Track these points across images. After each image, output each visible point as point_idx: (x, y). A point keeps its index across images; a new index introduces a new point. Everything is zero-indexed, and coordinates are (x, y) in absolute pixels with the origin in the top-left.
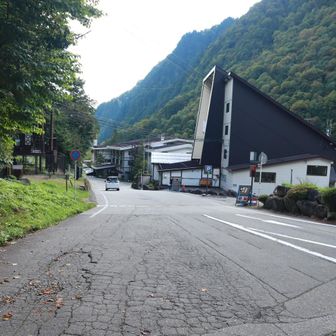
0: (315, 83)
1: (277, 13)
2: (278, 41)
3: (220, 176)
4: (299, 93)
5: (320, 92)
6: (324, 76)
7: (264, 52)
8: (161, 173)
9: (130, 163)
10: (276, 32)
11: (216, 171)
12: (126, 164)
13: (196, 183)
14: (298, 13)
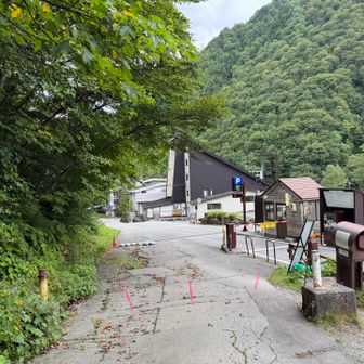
0: (270, 114)
1: (233, 48)
2: (236, 76)
3: (186, 208)
4: (256, 124)
5: (275, 122)
6: (277, 108)
7: (224, 87)
8: (145, 209)
9: (116, 202)
10: (234, 67)
11: (183, 205)
12: (112, 203)
13: (171, 214)
14: (253, 47)
